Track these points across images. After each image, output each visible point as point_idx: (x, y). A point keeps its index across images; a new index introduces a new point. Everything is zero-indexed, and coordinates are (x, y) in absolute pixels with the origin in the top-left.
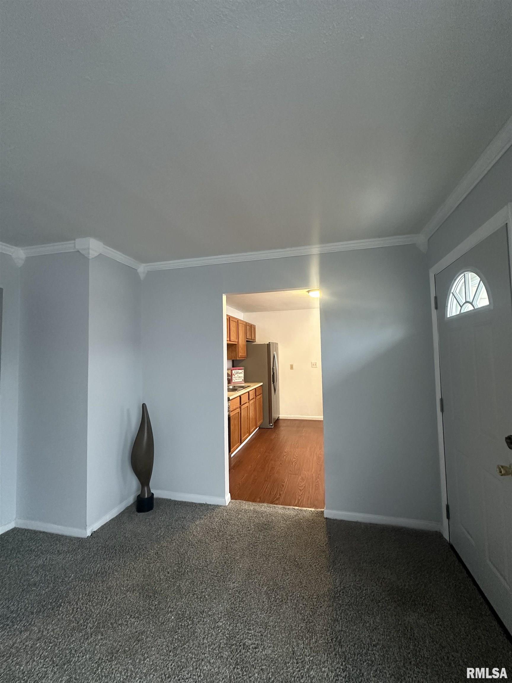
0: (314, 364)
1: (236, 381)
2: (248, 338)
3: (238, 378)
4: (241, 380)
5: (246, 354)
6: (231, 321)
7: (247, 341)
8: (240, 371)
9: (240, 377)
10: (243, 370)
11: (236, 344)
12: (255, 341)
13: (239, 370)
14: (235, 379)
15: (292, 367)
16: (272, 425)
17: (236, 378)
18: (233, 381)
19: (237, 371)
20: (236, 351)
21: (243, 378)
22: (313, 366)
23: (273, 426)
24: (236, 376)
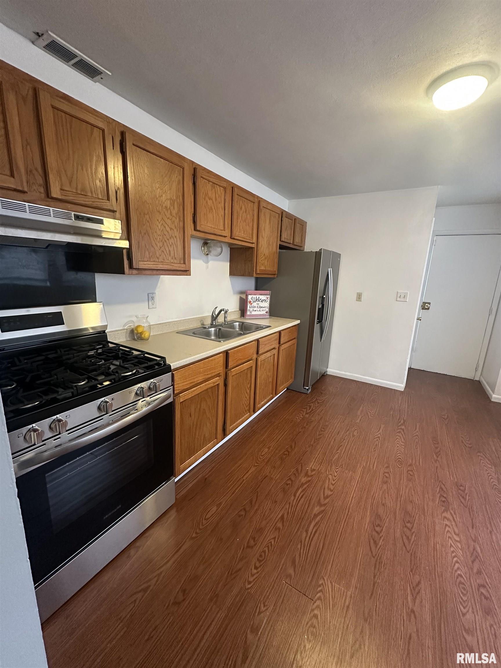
0: (402, 296)
1: (253, 313)
2: (283, 239)
3: (259, 309)
4: (264, 312)
5: (276, 269)
6: (236, 197)
7: (281, 247)
8: (263, 297)
9: (261, 307)
10: (269, 296)
11: (252, 248)
12: (302, 249)
13: (260, 296)
14: (251, 309)
15: (359, 297)
16: (308, 390)
17: (255, 309)
18: (248, 313)
19: (258, 296)
20: (251, 261)
21: (267, 310)
22: (398, 299)
23: (310, 390)
24: (255, 304)
